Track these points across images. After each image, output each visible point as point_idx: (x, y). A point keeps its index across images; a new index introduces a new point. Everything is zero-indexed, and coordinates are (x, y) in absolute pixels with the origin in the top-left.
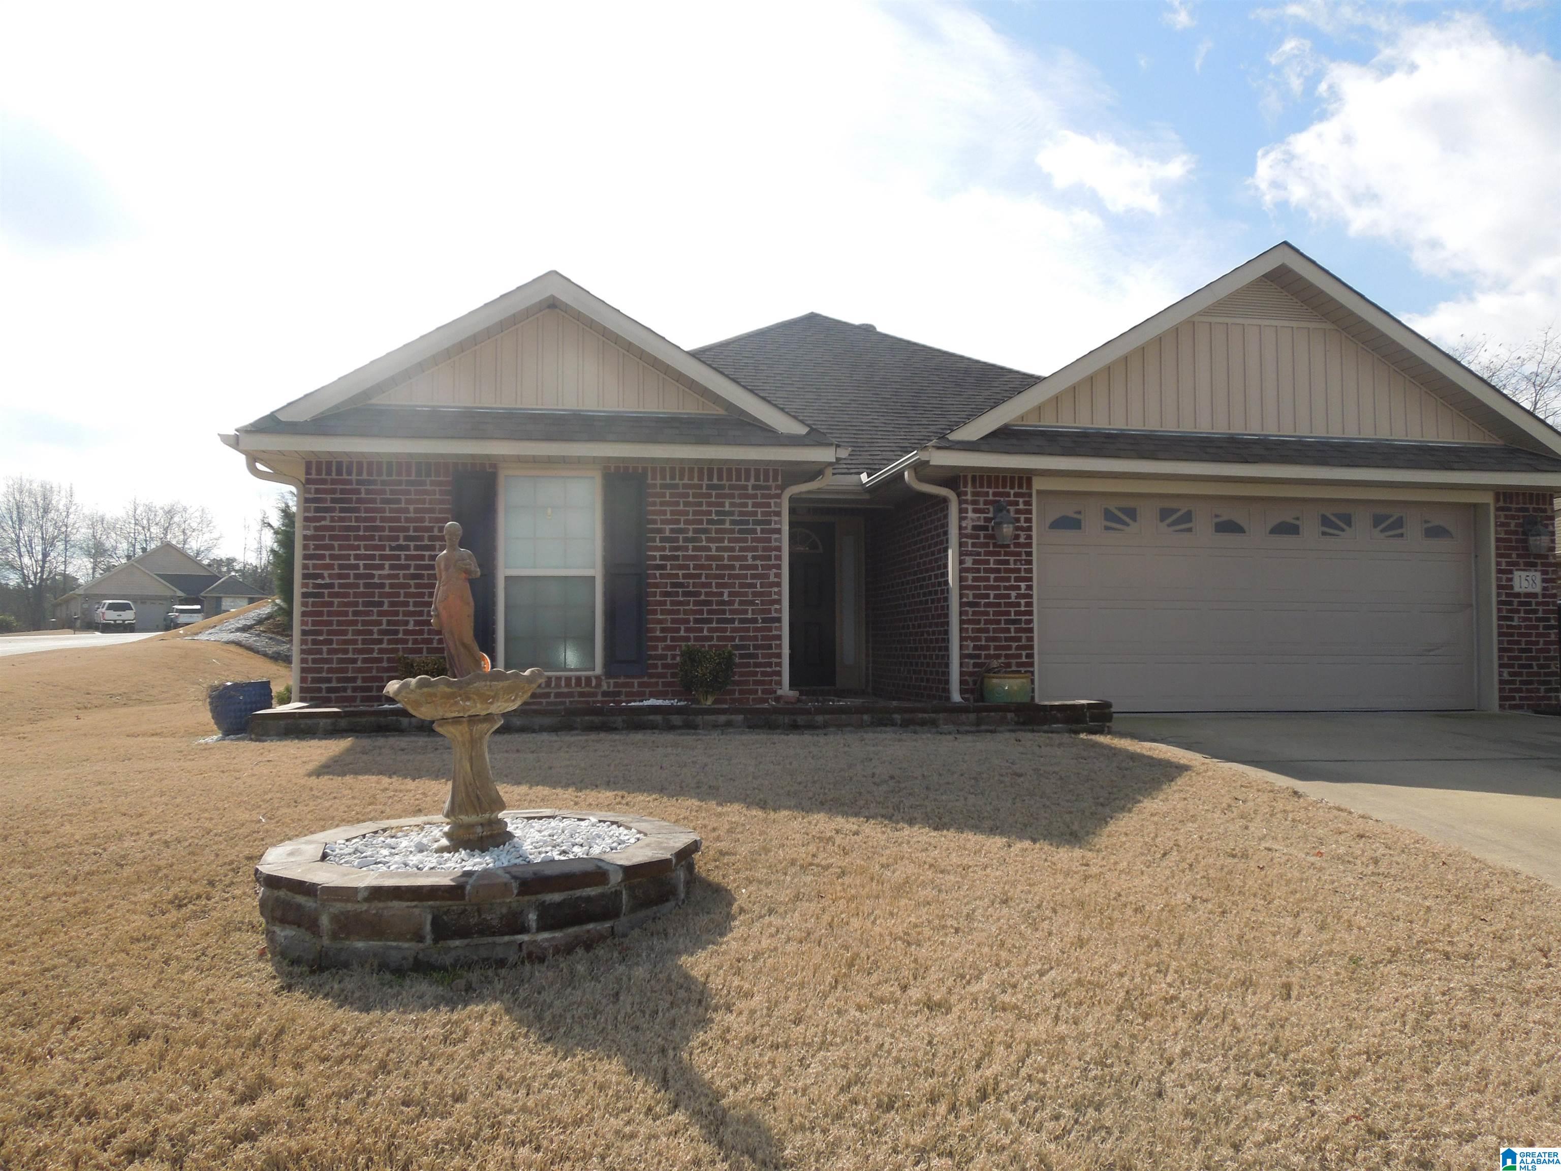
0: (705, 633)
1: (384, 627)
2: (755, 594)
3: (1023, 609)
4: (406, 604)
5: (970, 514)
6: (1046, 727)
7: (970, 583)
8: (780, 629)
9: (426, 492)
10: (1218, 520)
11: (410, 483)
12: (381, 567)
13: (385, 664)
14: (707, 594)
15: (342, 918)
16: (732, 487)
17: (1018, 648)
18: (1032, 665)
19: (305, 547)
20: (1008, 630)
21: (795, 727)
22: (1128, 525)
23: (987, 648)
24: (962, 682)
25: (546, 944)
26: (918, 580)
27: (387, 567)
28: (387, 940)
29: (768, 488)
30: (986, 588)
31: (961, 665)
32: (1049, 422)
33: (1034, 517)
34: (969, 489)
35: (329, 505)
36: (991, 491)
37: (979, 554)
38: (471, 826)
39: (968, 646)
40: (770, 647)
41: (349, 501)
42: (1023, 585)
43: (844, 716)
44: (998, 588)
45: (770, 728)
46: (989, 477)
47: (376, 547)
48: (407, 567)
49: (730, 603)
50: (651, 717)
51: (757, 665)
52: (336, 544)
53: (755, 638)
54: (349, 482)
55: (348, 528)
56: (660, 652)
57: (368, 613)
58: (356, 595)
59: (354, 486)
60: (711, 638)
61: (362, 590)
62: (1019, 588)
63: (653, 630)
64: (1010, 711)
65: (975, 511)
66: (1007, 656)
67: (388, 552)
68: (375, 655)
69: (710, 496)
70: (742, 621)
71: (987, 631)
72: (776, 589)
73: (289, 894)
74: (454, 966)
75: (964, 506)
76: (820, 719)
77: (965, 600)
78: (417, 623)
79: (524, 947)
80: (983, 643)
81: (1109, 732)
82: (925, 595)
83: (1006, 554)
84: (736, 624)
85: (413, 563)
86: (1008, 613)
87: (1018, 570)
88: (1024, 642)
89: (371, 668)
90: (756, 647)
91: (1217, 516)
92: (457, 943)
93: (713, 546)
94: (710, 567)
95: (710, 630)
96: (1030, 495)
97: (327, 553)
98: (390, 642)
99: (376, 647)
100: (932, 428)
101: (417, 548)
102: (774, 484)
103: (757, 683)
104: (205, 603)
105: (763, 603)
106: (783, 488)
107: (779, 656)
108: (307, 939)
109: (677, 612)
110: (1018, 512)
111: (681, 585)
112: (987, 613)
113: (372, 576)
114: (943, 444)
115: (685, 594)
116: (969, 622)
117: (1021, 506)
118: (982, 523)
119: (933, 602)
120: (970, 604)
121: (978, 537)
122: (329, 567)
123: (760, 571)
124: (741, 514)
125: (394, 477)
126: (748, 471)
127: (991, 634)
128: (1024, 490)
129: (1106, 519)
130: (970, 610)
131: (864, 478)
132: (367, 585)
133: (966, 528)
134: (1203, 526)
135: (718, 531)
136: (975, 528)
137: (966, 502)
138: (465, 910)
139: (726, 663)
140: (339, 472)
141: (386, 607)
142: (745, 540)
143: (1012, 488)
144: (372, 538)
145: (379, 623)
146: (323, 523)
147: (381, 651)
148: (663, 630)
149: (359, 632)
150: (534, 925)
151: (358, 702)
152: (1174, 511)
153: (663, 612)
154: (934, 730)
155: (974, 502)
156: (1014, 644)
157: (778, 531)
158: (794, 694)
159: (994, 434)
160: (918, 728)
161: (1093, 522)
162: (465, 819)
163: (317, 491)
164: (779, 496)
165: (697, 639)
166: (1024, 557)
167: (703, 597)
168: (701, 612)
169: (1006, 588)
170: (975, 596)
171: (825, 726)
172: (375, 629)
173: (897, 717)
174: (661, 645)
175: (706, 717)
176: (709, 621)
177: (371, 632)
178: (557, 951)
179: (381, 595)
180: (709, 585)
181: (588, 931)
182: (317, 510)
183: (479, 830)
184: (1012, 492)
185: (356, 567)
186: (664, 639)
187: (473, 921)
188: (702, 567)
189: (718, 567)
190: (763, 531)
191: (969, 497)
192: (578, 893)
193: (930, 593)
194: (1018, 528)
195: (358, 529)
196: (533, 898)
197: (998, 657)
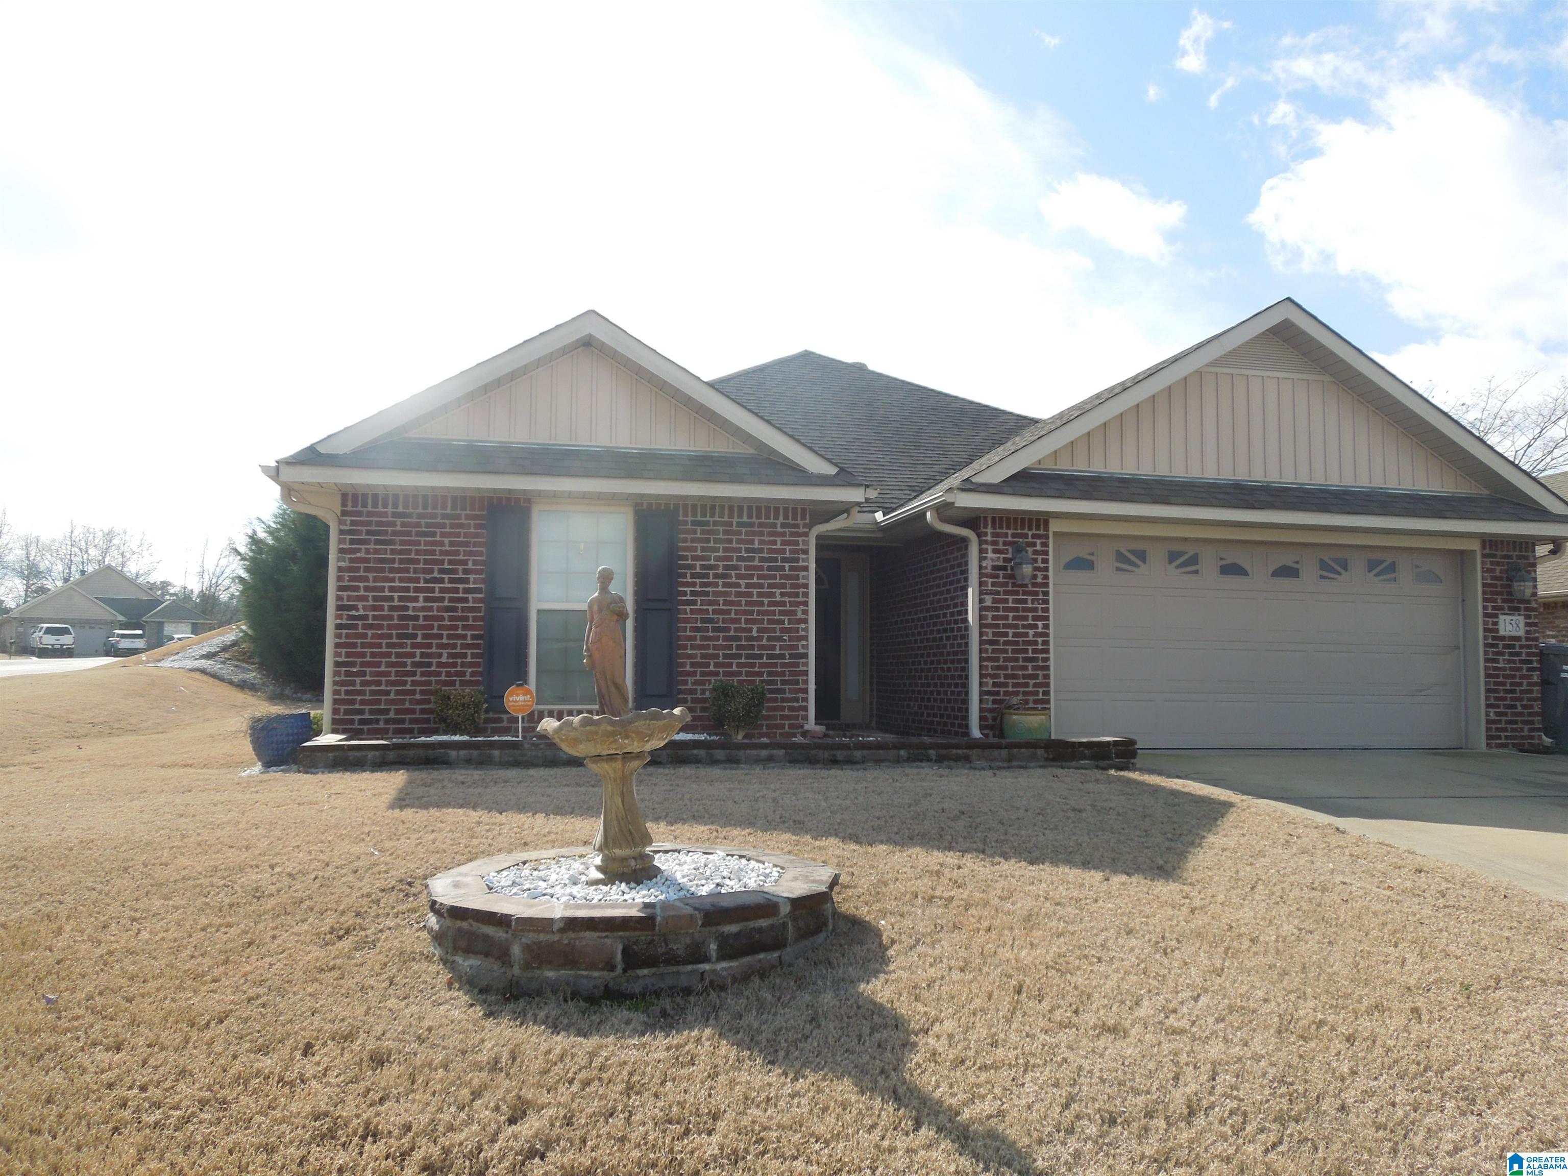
0: (734, 668)
1: (417, 659)
2: (783, 630)
3: (1040, 647)
4: (440, 636)
5: (990, 555)
6: (1074, 764)
7: (989, 621)
8: (806, 664)
9: (460, 526)
10: (1223, 563)
11: (445, 516)
12: (416, 599)
13: (418, 697)
14: (736, 630)
15: (535, 947)
16: (761, 525)
17: (1035, 685)
18: (1048, 701)
19: (340, 578)
20: (1026, 668)
21: (834, 762)
22: (1138, 566)
23: (1006, 685)
24: (981, 718)
25: (725, 973)
26: (931, 617)
27: (421, 599)
28: (579, 969)
29: (796, 526)
30: (1005, 626)
31: (981, 701)
32: (1064, 466)
33: (1051, 557)
34: (989, 530)
35: (363, 537)
36: (1010, 532)
37: (998, 593)
38: (624, 860)
39: (987, 683)
40: (797, 682)
41: (385, 533)
42: (1040, 624)
43: (881, 752)
44: (1016, 626)
45: (810, 763)
46: (1008, 519)
47: (411, 580)
48: (442, 600)
49: (759, 639)
50: (695, 752)
51: (784, 700)
52: (371, 575)
53: (783, 674)
54: (385, 515)
55: (382, 561)
56: (689, 686)
57: (401, 645)
58: (390, 627)
59: (390, 519)
60: (740, 674)
61: (396, 622)
62: (1036, 626)
63: (682, 665)
64: (1041, 748)
65: (995, 551)
66: (1025, 693)
67: (422, 585)
68: (408, 687)
69: (740, 533)
70: (770, 656)
71: (1006, 668)
72: (803, 626)
73: (475, 924)
74: (643, 995)
75: (984, 546)
76: (858, 754)
77: (985, 638)
78: (450, 655)
79: (706, 975)
80: (1002, 680)
81: (1134, 770)
82: (938, 632)
83: (1025, 593)
84: (764, 660)
85: (447, 596)
86: (1026, 651)
87: (1035, 610)
88: (1041, 680)
89: (405, 700)
90: (784, 682)
91: (1221, 559)
92: (646, 971)
93: (743, 582)
94: (739, 603)
95: (739, 665)
96: (1047, 537)
97: (361, 585)
98: (423, 674)
99: (409, 679)
100: (936, 468)
101: (451, 581)
102: (802, 522)
103: (784, 717)
104: (147, 628)
105: (790, 639)
106: (810, 526)
107: (806, 691)
108: (495, 968)
109: (707, 647)
110: (1036, 552)
111: (711, 621)
112: (1006, 651)
113: (406, 608)
114: (968, 486)
115: (715, 630)
116: (989, 659)
117: (1039, 548)
118: (1001, 563)
119: (948, 638)
120: (991, 642)
121: (997, 577)
122: (364, 598)
123: (788, 608)
124: (770, 551)
125: (430, 511)
126: (777, 510)
127: (1010, 672)
128: (1041, 532)
129: (1118, 560)
130: (990, 648)
131: (879, 516)
132: (401, 618)
133: (986, 568)
134: (1209, 566)
135: (747, 568)
136: (995, 568)
137: (986, 542)
138: (653, 940)
139: (758, 699)
140: (375, 505)
141: (419, 640)
142: (774, 577)
143: (1030, 529)
144: (407, 570)
145: (413, 655)
146: (358, 555)
147: (414, 683)
148: (693, 665)
149: (393, 665)
150: (714, 954)
151: (390, 735)
152: (1180, 554)
153: (693, 647)
154: (968, 766)
155: (994, 543)
156: (1032, 682)
157: (806, 569)
158: (820, 729)
159: (1014, 477)
160: (952, 763)
161: (1105, 563)
162: (618, 852)
163: (353, 523)
164: (806, 534)
165: (726, 674)
166: (1041, 597)
167: (732, 633)
168: (730, 647)
169: (1024, 627)
170: (994, 634)
171: (863, 761)
172: (409, 661)
173: (932, 752)
174: (690, 679)
175: (748, 752)
176: (739, 656)
177: (404, 665)
178: (735, 980)
179: (415, 627)
180: (738, 621)
181: (760, 961)
182: (352, 542)
183: (633, 863)
184: (1030, 533)
185: (391, 599)
186: (694, 674)
187: (660, 951)
188: (731, 603)
189: (748, 603)
190: (791, 569)
191: (989, 538)
192: (752, 924)
193: (945, 630)
194: (1036, 569)
195: (393, 561)
196: (713, 929)
197: (1016, 694)
